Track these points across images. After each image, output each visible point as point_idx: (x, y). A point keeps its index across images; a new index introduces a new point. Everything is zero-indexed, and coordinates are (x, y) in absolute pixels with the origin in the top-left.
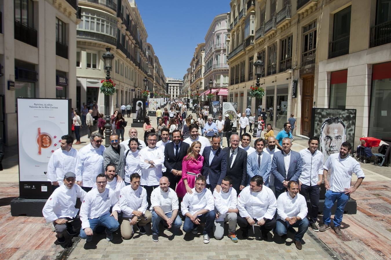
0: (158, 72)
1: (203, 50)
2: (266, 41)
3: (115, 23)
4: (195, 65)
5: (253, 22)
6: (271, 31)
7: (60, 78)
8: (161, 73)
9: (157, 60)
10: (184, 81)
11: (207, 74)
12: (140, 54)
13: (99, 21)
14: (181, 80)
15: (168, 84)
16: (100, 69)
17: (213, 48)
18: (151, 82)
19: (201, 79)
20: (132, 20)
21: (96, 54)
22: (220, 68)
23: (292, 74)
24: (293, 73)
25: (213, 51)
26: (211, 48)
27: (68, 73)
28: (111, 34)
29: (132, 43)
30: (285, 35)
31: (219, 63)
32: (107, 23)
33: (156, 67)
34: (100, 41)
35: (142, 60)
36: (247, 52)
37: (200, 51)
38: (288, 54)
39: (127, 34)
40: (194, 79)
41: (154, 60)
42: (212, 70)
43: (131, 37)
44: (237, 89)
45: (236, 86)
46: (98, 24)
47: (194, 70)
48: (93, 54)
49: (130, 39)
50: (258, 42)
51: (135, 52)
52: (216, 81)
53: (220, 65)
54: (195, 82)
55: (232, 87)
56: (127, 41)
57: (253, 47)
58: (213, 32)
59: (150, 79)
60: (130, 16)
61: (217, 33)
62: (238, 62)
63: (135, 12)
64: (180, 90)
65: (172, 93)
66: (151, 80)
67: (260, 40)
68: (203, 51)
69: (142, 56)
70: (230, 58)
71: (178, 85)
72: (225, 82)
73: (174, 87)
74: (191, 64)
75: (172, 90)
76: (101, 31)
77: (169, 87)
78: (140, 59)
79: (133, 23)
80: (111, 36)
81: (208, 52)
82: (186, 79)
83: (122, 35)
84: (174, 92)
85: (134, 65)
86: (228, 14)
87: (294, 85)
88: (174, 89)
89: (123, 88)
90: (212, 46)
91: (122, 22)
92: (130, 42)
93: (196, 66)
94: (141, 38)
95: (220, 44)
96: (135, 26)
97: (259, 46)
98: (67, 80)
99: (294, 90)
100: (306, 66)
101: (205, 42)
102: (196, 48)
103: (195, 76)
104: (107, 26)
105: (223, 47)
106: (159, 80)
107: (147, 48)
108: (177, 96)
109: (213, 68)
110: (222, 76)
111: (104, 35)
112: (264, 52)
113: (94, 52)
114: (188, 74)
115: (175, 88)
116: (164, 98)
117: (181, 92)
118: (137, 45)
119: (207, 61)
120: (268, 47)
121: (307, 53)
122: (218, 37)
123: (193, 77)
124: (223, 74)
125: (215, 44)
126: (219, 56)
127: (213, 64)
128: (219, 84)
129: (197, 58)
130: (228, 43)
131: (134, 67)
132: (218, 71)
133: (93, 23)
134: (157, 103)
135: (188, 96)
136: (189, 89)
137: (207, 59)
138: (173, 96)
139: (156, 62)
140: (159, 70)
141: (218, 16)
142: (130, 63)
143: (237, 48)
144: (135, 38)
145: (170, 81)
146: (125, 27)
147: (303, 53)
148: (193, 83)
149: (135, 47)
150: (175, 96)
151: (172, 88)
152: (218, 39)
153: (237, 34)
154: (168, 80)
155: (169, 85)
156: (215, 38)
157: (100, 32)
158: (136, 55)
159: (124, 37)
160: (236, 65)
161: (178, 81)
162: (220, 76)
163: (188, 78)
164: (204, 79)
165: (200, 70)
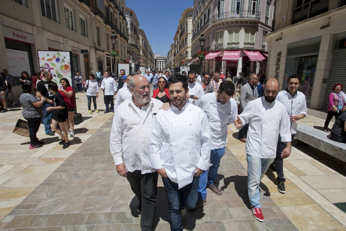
1: (188, 16)
4: (179, 36)
8: (149, 48)
10: (168, 56)
11: (198, 37)
14: (166, 57)
15: (156, 60)
18: (136, 52)
19: (187, 49)
22: (222, 19)
31: (221, 12)
37: (185, 18)
40: (178, 51)
47: (178, 42)
52: (217, 41)
53: (224, 14)
59: (134, 49)
64: (165, 64)
68: (188, 18)
71: (164, 60)
72: (230, 42)
73: (160, 62)
74: (175, 38)
75: (159, 64)
77: (157, 62)
82: (170, 54)
84: (160, 66)
88: (160, 64)
103: (180, 48)
108: (163, 69)
109: (210, 24)
110: (226, 32)
114: (172, 49)
115: (162, 62)
117: (166, 66)
123: (177, 49)
124: (227, 28)
128: (222, 45)
129: (181, 29)
132: (220, 25)
140: (147, 45)
145: (158, 57)
148: (177, 55)
151: (159, 62)
154: (156, 57)
155: (157, 60)
161: (164, 57)
162: (223, 32)
163: (171, 52)
164: (191, 48)
165: (185, 38)
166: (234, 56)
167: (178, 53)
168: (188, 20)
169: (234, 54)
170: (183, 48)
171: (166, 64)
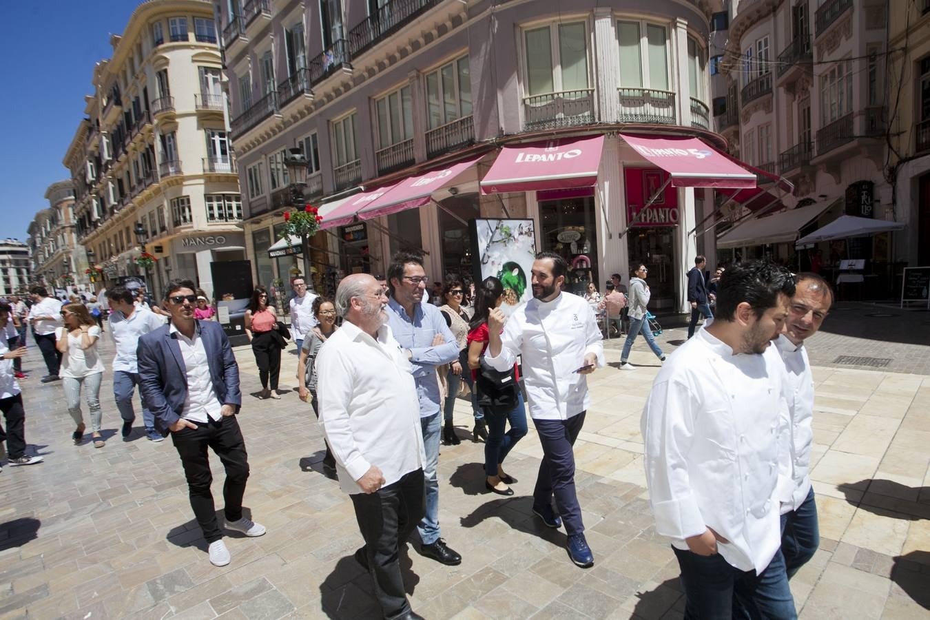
4: (105, 141)
19: (174, 186)
37: (143, 47)
40: (112, 203)
47: (103, 168)
82: (46, 229)
114: (56, 207)
129: (118, 104)
163: (54, 220)
164: (202, 181)
167: (112, 214)
168: (166, 55)
170: (150, 190)
171: (24, 271)
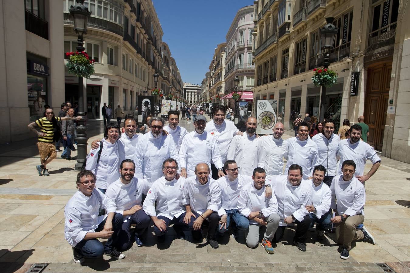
0: (174, 76)
1: (223, 50)
2: (308, 26)
3: (121, 8)
4: (214, 68)
5: (290, 5)
6: (319, 10)
7: (35, 64)
8: (178, 77)
9: (174, 62)
10: (202, 86)
11: (228, 77)
12: (154, 52)
13: (101, 4)
14: (199, 86)
15: (185, 89)
16: (103, 63)
17: (235, 46)
18: (167, 85)
19: (221, 83)
20: (144, 10)
21: (98, 45)
22: (243, 68)
23: (351, 64)
24: (353, 62)
25: (235, 50)
26: (234, 46)
27: (49, 59)
28: (116, 20)
29: (144, 38)
30: (339, 12)
31: (242, 63)
32: (110, 7)
33: (173, 70)
34: (102, 28)
35: (157, 60)
36: (280, 44)
37: (220, 52)
38: (343, 38)
39: (137, 26)
40: (213, 83)
41: (170, 62)
42: (234, 71)
43: (143, 31)
44: (265, 90)
45: (263, 87)
46: (99, 7)
47: (214, 74)
48: (94, 45)
49: (141, 32)
50: (296, 29)
51: (148, 49)
52: (239, 83)
53: (244, 65)
54: (214, 86)
55: (258, 88)
56: (138, 34)
57: (289, 37)
58: (236, 28)
59: (165, 82)
60: (141, 6)
61: (240, 28)
62: (268, 58)
63: (148, 3)
64: (198, 96)
65: (190, 99)
66: (167, 83)
67: (300, 26)
68: (223, 52)
69: (156, 55)
70: (256, 55)
71: (196, 91)
72: (248, 85)
73: (192, 92)
74: (211, 68)
75: (190, 96)
76: (104, 17)
77: (187, 93)
78: (154, 58)
79: (145, 15)
80: (115, 23)
81: (229, 51)
82: (204, 84)
83: (132, 25)
85: (147, 63)
86: (255, 3)
87: (355, 78)
89: (132, 89)
90: (235, 44)
91: (130, 9)
92: (142, 37)
93: (216, 69)
94: (155, 34)
95: (244, 41)
96: (149, 19)
97: (298, 34)
98: (47, 69)
99: (354, 85)
100: (376, 50)
101: (226, 42)
102: (216, 50)
103: (215, 80)
104: (111, 11)
105: (247, 45)
106: (176, 84)
107: (162, 48)
108: (194, 102)
109: (235, 69)
110: (245, 78)
111: (108, 22)
112: (305, 40)
113: (96, 43)
114: (207, 79)
115: (193, 93)
116: (181, 103)
117: (199, 98)
118: (151, 41)
119: (228, 62)
120: (311, 33)
121: (377, 32)
122: (242, 33)
123: (212, 81)
124: (246, 75)
125: (238, 41)
126: (242, 55)
127: (235, 65)
128: (242, 87)
129: (217, 60)
130: (255, 38)
131: (146, 66)
132: (241, 72)
133: (93, 6)
134: (172, 106)
135: (206, 101)
136: (208, 94)
137: (228, 60)
138: (191, 102)
139: (172, 64)
140: (176, 73)
141: (242, 10)
142: (142, 61)
143: (266, 41)
144: (148, 32)
145: (188, 86)
146: (135, 17)
147: (370, 32)
148: (212, 88)
149: (148, 43)
150: (193, 102)
151: (190, 93)
152: (242, 36)
153: (266, 24)
154: (185, 85)
155: (187, 90)
156: (239, 34)
157: (102, 18)
158: (149, 52)
159: (133, 29)
160: (264, 62)
161: (196, 87)
162: (243, 77)
163: (206, 82)
164: (224, 83)
165: (220, 72)
166: (250, 96)
167: (213, 86)
168: (222, 55)
169: (250, 94)
170: (218, 82)
171: (200, 96)
